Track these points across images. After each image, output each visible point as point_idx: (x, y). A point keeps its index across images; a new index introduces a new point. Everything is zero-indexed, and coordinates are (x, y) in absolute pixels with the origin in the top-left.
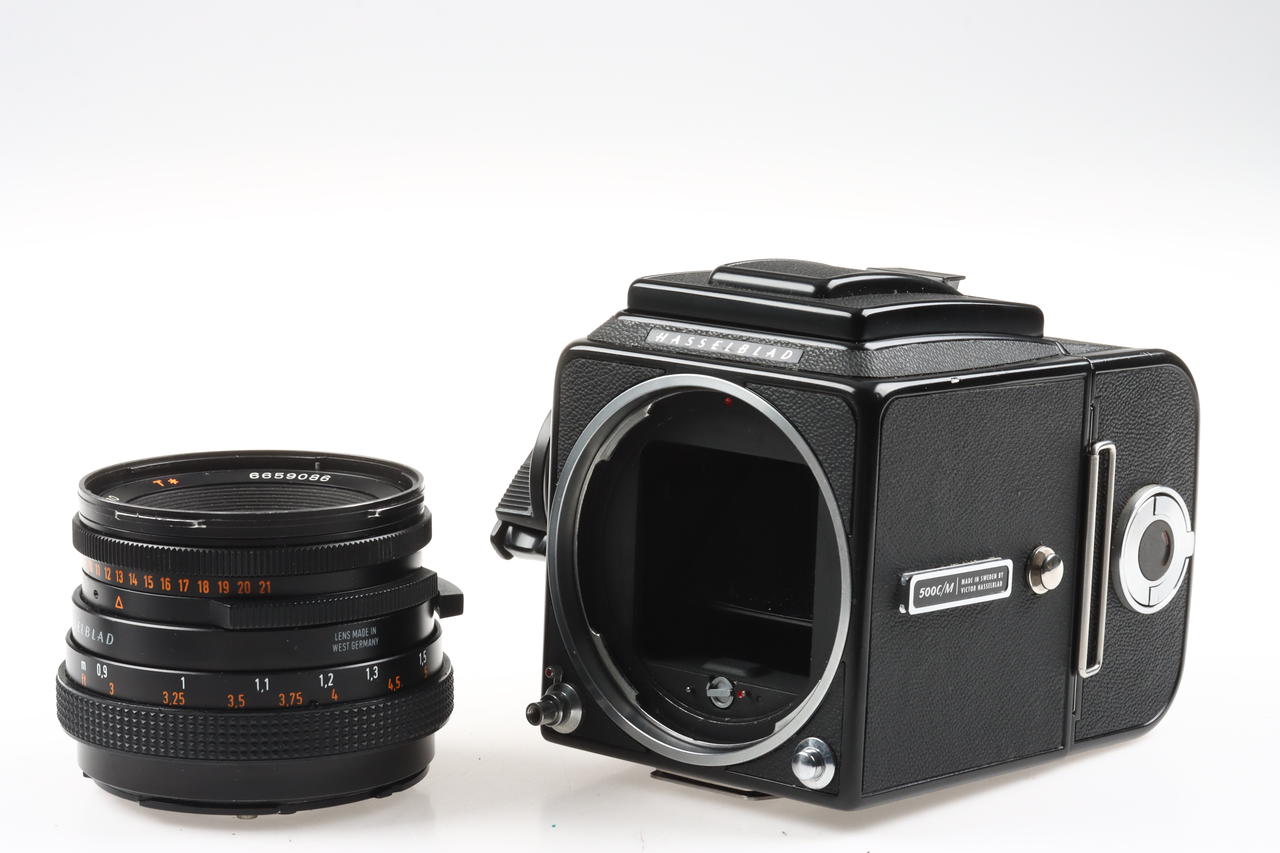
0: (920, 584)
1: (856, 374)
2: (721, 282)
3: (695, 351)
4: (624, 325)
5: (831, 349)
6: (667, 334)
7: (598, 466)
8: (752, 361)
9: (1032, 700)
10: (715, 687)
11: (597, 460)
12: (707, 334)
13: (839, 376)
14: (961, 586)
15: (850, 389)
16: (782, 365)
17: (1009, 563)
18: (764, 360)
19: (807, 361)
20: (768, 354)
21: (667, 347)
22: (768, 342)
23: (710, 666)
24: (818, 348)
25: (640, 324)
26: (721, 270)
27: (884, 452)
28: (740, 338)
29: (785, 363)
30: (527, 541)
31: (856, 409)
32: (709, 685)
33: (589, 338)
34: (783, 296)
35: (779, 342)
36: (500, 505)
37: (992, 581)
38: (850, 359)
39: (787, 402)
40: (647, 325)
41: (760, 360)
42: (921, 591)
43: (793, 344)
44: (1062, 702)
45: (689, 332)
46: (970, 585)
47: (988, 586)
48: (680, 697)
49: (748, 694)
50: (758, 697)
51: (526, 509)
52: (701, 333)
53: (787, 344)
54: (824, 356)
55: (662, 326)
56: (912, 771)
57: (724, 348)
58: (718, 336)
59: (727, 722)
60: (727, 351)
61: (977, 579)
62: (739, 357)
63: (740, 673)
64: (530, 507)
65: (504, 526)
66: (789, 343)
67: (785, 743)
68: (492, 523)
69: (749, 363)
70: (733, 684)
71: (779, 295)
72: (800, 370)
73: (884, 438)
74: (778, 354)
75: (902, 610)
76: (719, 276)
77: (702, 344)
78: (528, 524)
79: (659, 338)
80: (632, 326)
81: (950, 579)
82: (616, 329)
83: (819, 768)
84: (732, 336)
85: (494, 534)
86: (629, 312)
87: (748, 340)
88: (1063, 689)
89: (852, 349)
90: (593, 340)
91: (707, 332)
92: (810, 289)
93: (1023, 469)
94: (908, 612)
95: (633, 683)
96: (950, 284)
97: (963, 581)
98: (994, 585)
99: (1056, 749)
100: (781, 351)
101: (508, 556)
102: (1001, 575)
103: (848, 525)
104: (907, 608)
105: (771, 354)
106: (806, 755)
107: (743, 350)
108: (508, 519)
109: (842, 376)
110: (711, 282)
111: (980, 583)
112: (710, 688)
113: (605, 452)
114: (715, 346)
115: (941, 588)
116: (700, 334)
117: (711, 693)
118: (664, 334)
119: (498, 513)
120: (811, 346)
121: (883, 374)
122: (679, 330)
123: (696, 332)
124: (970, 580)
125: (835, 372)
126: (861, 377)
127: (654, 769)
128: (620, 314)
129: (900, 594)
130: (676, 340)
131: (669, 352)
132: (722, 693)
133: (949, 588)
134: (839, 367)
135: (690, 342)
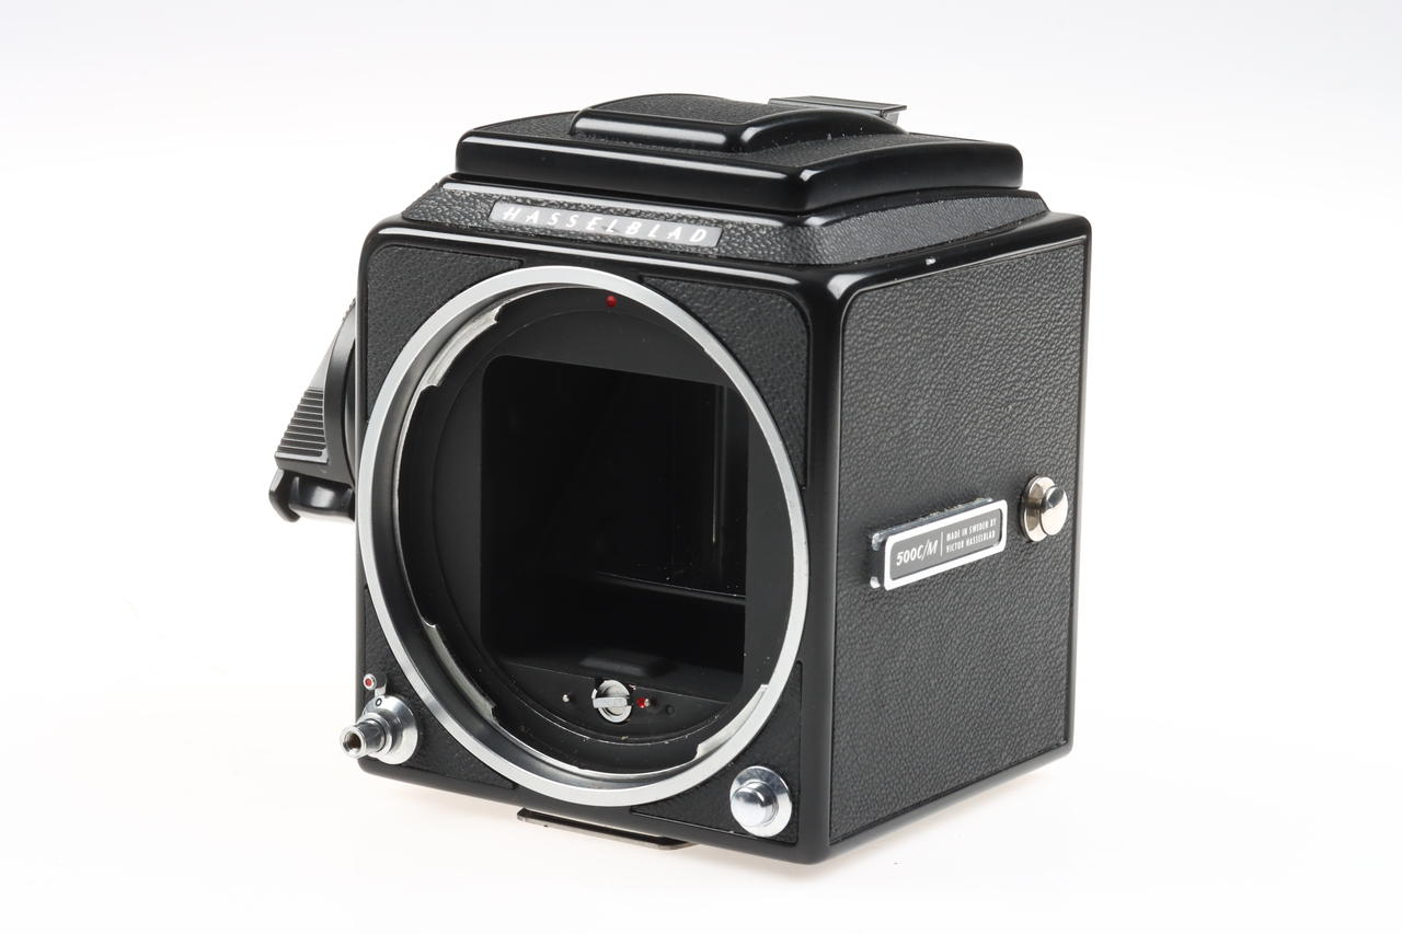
0: (898, 547)
1: (801, 262)
2: (589, 133)
3: (563, 232)
4: (453, 196)
5: (762, 226)
6: (520, 209)
7: (424, 394)
8: (647, 245)
9: (1029, 684)
10: (602, 694)
11: (423, 386)
12: (577, 208)
13: (776, 264)
14: (946, 543)
15: (792, 281)
16: (693, 250)
17: (1003, 505)
18: (666, 244)
19: (728, 243)
20: (671, 235)
21: (521, 227)
22: (668, 218)
23: (590, 662)
24: (743, 225)
25: (477, 196)
26: (587, 114)
27: (848, 367)
28: (627, 213)
29: (697, 247)
30: (324, 497)
31: (807, 311)
32: (595, 692)
33: (405, 216)
34: (684, 151)
35: (684, 217)
36: (281, 449)
37: (982, 532)
38: (791, 240)
39: (705, 303)
40: (489, 197)
41: (660, 243)
42: (899, 557)
43: (705, 219)
44: (1064, 681)
45: (550, 205)
46: (957, 540)
47: (979, 539)
48: (556, 709)
49: (653, 702)
50: (668, 706)
51: (319, 454)
52: (569, 207)
53: (697, 221)
54: (753, 236)
55: (511, 198)
56: (890, 800)
57: (605, 228)
58: (595, 210)
59: (625, 741)
60: (609, 231)
61: (965, 532)
62: (628, 239)
63: (636, 671)
64: (325, 451)
65: (288, 477)
66: (699, 218)
67: (716, 774)
68: (271, 475)
69: (644, 249)
70: (630, 689)
71: (676, 150)
72: (720, 258)
73: (846, 348)
74: (685, 234)
75: (874, 584)
76: (583, 124)
77: (572, 222)
78: (324, 474)
79: (506, 214)
80: (467, 198)
81: (933, 536)
82: (445, 204)
83: (770, 807)
84: (615, 209)
85: (274, 489)
86: (457, 178)
87: (638, 215)
88: (1064, 665)
89: (787, 224)
90: (408, 220)
91: (577, 205)
92: (719, 139)
93: (1014, 374)
94: (882, 588)
95: (486, 692)
96: (888, 118)
97: (949, 535)
98: (985, 537)
99: (1058, 745)
100: (691, 231)
101: (293, 517)
102: (993, 522)
103: (800, 474)
104: (881, 581)
105: (676, 234)
106: (750, 791)
107: (633, 229)
108: (292, 468)
109: (782, 265)
110: (573, 131)
111: (970, 536)
112: (598, 696)
113: (435, 376)
114: (592, 224)
115: (922, 550)
116: (568, 209)
117: (599, 703)
118: (514, 210)
119: (278, 459)
120: (732, 223)
121: (838, 260)
122: (535, 203)
123: (561, 206)
124: (957, 534)
125: (771, 259)
126: (809, 265)
127: (520, 808)
128: (446, 181)
129: (871, 563)
130: (534, 218)
131: (525, 235)
132: (614, 702)
133: (931, 548)
134: (777, 253)
135: (555, 220)
